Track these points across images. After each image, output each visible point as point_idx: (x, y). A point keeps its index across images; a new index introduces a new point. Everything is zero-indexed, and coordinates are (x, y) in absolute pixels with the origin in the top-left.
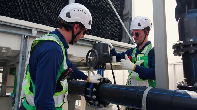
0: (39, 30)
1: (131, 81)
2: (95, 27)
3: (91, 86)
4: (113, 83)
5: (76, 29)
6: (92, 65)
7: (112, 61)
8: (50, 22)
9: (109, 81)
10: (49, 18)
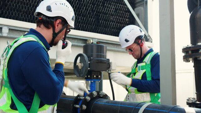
0: (11, 28)
1: (128, 96)
2: (92, 18)
3: (81, 102)
4: (112, 99)
5: (58, 26)
6: (81, 75)
7: (110, 68)
8: (26, 13)
9: (106, 96)
10: (26, 8)
